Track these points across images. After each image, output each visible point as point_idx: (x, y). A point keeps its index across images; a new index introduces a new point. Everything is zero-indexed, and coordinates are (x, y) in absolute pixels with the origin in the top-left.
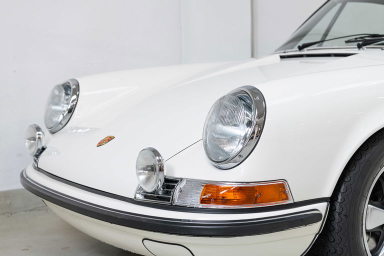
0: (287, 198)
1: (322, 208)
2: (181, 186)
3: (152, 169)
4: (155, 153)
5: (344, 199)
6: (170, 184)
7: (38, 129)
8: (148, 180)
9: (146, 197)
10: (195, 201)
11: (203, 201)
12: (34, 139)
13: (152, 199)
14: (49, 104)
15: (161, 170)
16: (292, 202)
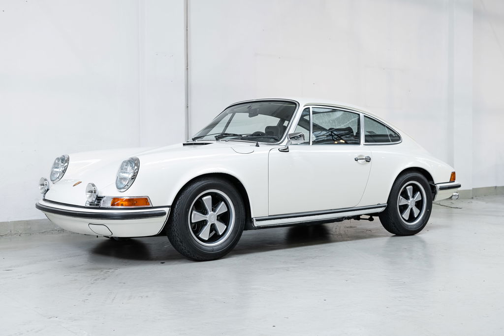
0: (149, 205)
1: (167, 210)
2: (104, 199)
3: (92, 192)
4: (93, 185)
5: (178, 207)
6: (99, 199)
7: (46, 180)
8: (90, 197)
9: (90, 205)
10: (109, 205)
11: (112, 205)
12: (43, 185)
13: (92, 205)
14: (53, 168)
15: (95, 192)
16: (151, 206)
